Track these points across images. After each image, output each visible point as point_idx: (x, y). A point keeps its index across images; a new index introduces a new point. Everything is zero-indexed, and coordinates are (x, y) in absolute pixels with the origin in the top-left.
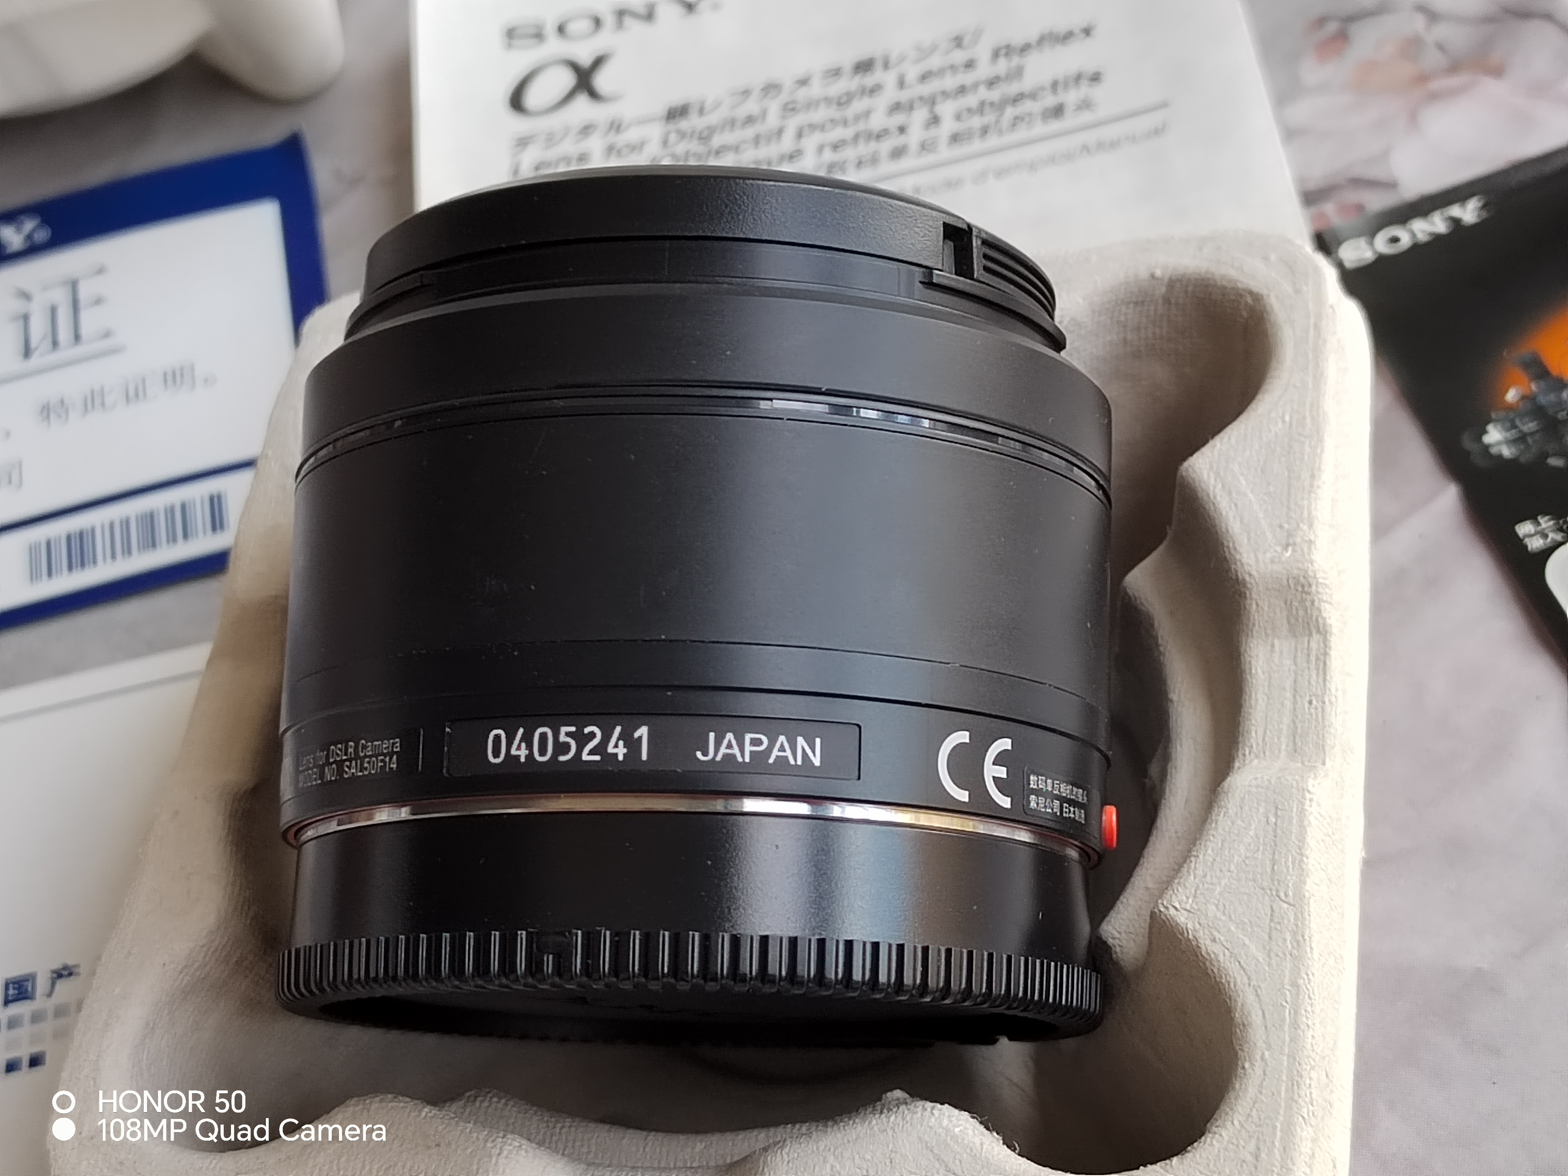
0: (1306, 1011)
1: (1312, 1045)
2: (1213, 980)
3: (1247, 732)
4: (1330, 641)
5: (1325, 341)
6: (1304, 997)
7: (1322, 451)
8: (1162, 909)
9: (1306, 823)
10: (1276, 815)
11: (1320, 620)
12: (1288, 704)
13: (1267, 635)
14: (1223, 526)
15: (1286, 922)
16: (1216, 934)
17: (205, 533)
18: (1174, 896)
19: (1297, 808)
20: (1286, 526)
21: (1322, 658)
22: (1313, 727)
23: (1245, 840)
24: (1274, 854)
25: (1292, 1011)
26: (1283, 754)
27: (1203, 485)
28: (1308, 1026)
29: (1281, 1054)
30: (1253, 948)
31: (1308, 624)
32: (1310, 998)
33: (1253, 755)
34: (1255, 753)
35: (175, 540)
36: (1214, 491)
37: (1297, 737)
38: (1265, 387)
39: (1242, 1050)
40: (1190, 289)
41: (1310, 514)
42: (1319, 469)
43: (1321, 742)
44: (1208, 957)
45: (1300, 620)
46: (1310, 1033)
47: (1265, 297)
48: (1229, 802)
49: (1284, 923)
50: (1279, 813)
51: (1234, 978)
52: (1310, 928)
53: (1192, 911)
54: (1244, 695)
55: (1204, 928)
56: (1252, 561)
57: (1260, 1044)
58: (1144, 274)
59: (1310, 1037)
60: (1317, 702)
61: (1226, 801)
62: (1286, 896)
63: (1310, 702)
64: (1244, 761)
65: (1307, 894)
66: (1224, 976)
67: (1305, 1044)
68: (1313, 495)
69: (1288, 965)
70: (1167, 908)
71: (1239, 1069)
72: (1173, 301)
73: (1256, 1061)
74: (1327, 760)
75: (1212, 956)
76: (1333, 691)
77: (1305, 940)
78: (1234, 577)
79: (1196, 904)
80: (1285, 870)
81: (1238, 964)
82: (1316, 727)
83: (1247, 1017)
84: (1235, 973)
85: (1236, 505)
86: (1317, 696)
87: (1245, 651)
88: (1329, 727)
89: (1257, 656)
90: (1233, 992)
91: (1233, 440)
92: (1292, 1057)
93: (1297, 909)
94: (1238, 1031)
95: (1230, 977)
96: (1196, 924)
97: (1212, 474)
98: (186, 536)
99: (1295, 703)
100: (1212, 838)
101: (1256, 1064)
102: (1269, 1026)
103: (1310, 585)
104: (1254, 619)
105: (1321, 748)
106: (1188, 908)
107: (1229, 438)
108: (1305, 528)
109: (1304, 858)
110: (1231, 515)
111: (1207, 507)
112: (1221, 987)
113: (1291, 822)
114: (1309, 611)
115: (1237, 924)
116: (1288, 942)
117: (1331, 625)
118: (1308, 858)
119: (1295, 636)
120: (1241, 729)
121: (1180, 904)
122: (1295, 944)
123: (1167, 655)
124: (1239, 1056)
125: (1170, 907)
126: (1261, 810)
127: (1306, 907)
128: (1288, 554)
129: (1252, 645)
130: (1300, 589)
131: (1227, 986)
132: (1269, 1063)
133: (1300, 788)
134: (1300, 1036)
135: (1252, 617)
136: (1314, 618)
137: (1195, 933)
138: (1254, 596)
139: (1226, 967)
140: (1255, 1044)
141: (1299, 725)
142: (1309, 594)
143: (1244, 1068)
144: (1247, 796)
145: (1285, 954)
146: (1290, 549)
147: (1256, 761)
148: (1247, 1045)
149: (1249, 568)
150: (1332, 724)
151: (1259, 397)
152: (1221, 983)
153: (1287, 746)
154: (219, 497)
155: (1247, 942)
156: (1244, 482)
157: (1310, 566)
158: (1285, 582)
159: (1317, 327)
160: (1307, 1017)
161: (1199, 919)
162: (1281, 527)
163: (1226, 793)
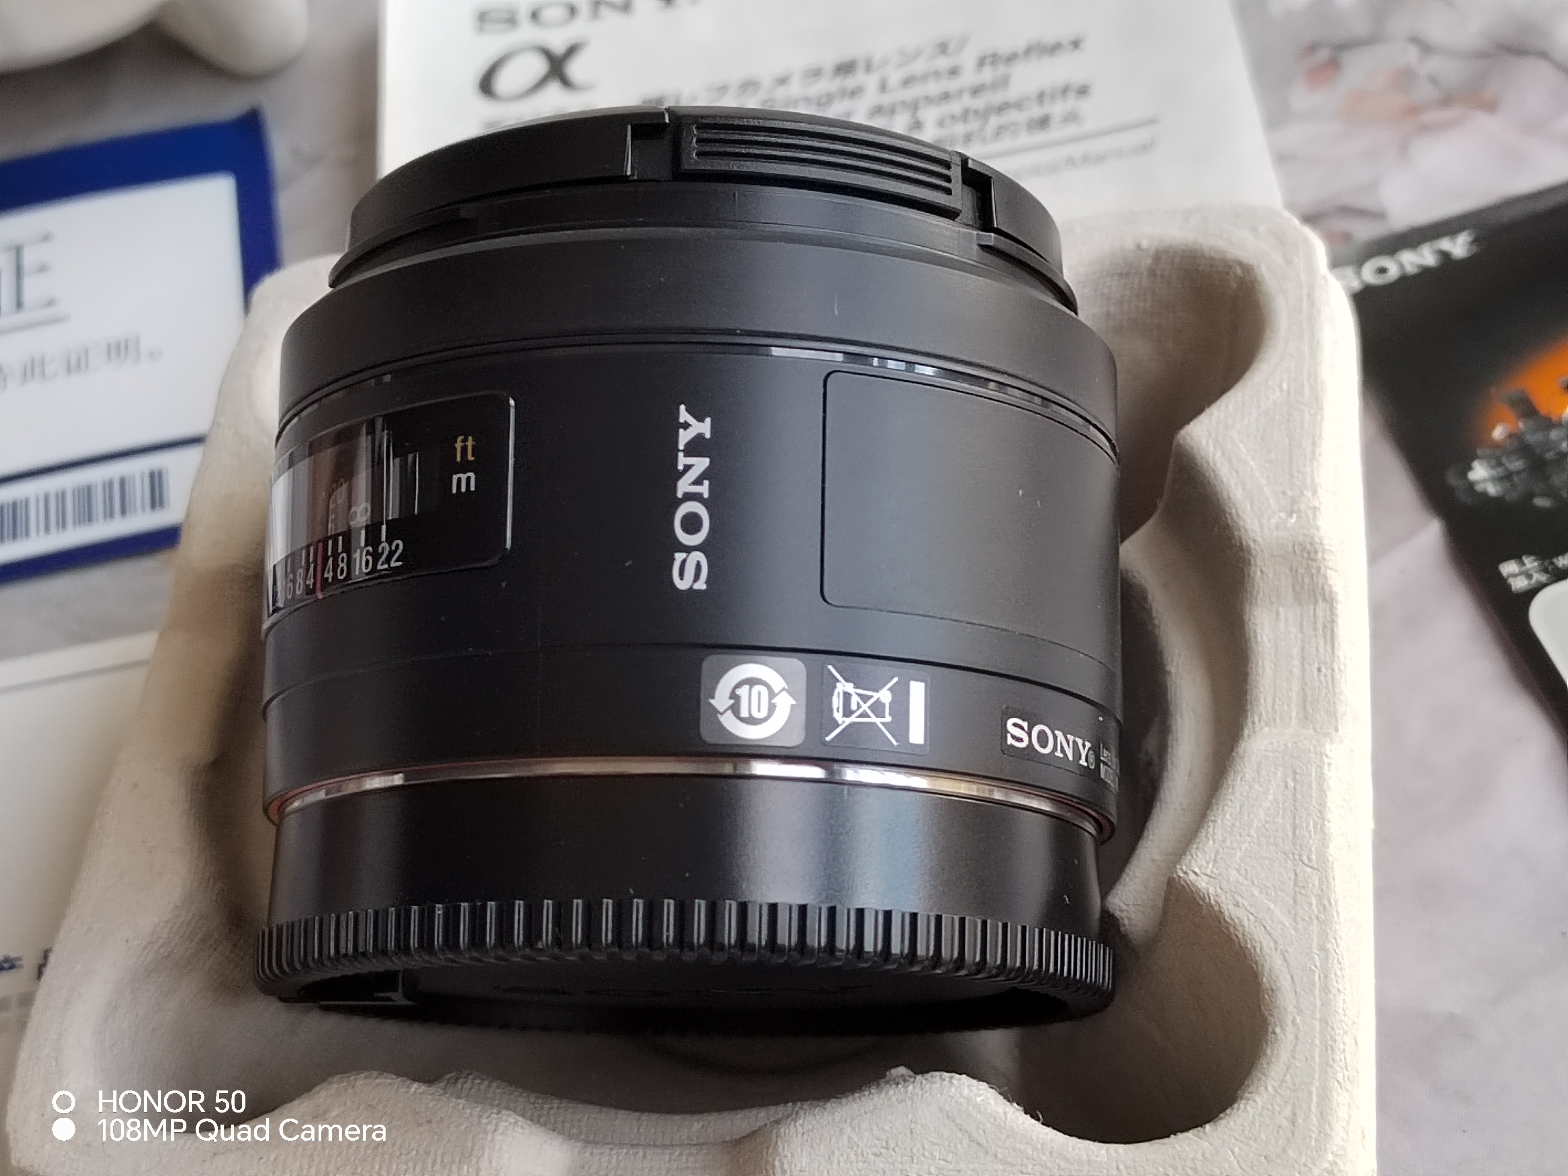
0: (1336, 975)
1: (1344, 1009)
2: (1237, 945)
3: (1255, 700)
4: (1336, 608)
5: (1319, 312)
6: (1333, 961)
7: (1322, 420)
8: (1181, 874)
9: (1325, 787)
10: (1295, 780)
11: (1326, 588)
12: (1296, 671)
13: (1272, 603)
14: (1225, 493)
15: (1310, 886)
16: (1239, 899)
17: (143, 509)
18: (1193, 861)
19: (1316, 773)
20: (1289, 493)
21: (1329, 625)
22: (1323, 695)
23: (1264, 804)
24: (1295, 818)
25: (1322, 975)
26: (1294, 722)
27: (1202, 452)
28: (1339, 990)
29: (1312, 1018)
30: (1277, 912)
31: (1314, 591)
32: (1339, 963)
33: (1262, 723)
34: (1264, 720)
35: (112, 515)
36: (1213, 458)
37: (1308, 705)
38: (1259, 356)
39: (1271, 1015)
40: (1177, 260)
41: (1313, 481)
42: (1320, 437)
43: (1332, 710)
44: (1231, 922)
45: (1306, 588)
46: (1341, 997)
47: (1255, 268)
48: (1245, 767)
49: (1308, 887)
50: (1298, 777)
51: (1260, 943)
52: (1335, 892)
53: (1213, 876)
54: (1250, 663)
55: (1226, 892)
56: (1256, 527)
57: (1290, 1008)
58: (1130, 245)
59: (1342, 1002)
60: (1326, 669)
61: (1243, 766)
62: (1309, 859)
63: (1319, 670)
64: (1254, 728)
65: (1330, 858)
66: (1249, 941)
67: (1337, 1009)
68: (1315, 463)
69: (1315, 929)
70: (1185, 873)
71: (1270, 1034)
72: (1158, 273)
73: (1287, 1025)
74: (1340, 727)
75: (1236, 921)
76: (1342, 658)
77: (1330, 904)
78: (1238, 544)
79: (1217, 869)
80: (1307, 835)
81: (1263, 929)
82: (1326, 694)
83: (1275, 982)
84: (1261, 937)
85: (1237, 472)
86: (1326, 664)
87: (1249, 620)
88: (1340, 694)
89: (1262, 624)
90: (1259, 956)
91: (1231, 407)
92: (1325, 1021)
93: (1321, 873)
94: (1266, 996)
95: (1256, 941)
96: (1218, 889)
97: (1211, 442)
98: (123, 512)
99: (1303, 670)
100: (1229, 803)
101: (1288, 1029)
102: (1298, 990)
103: (1316, 552)
104: (1259, 586)
105: (1332, 715)
106: (1208, 872)
107: (1227, 406)
108: (1309, 494)
109: (1326, 823)
110: (1232, 482)
111: (1207, 474)
112: (1246, 952)
113: (1310, 786)
114: (1315, 579)
115: (1261, 889)
116: (1314, 906)
117: (1336, 593)
118: (1329, 822)
119: (1300, 604)
120: (1248, 698)
121: (1200, 869)
122: (1321, 908)
123: (1162, 627)
124: (1268, 1022)
125: (1190, 873)
126: (1279, 774)
127: (1331, 872)
128: (1293, 520)
129: (1256, 613)
130: (1306, 555)
131: (1252, 951)
132: (1301, 1028)
133: (1318, 753)
134: (1331, 1001)
135: (1256, 584)
136: (1320, 586)
137: (1217, 899)
138: (1259, 563)
139: (1251, 932)
140: (1286, 1009)
141: (1309, 693)
142: (1315, 560)
143: (1274, 1033)
144: (1263, 761)
145: (1310, 918)
146: (1295, 516)
147: (1266, 729)
148: (1277, 1010)
149: (1253, 534)
150: (1342, 692)
151: (1255, 365)
152: (1247, 948)
153: (1298, 713)
154: (160, 474)
155: (1272, 906)
156: (1243, 449)
157: (1316, 532)
158: (1291, 549)
159: (1310, 297)
160: (1337, 982)
161: (1220, 884)
162: (1284, 493)
163: (1243, 758)
